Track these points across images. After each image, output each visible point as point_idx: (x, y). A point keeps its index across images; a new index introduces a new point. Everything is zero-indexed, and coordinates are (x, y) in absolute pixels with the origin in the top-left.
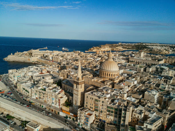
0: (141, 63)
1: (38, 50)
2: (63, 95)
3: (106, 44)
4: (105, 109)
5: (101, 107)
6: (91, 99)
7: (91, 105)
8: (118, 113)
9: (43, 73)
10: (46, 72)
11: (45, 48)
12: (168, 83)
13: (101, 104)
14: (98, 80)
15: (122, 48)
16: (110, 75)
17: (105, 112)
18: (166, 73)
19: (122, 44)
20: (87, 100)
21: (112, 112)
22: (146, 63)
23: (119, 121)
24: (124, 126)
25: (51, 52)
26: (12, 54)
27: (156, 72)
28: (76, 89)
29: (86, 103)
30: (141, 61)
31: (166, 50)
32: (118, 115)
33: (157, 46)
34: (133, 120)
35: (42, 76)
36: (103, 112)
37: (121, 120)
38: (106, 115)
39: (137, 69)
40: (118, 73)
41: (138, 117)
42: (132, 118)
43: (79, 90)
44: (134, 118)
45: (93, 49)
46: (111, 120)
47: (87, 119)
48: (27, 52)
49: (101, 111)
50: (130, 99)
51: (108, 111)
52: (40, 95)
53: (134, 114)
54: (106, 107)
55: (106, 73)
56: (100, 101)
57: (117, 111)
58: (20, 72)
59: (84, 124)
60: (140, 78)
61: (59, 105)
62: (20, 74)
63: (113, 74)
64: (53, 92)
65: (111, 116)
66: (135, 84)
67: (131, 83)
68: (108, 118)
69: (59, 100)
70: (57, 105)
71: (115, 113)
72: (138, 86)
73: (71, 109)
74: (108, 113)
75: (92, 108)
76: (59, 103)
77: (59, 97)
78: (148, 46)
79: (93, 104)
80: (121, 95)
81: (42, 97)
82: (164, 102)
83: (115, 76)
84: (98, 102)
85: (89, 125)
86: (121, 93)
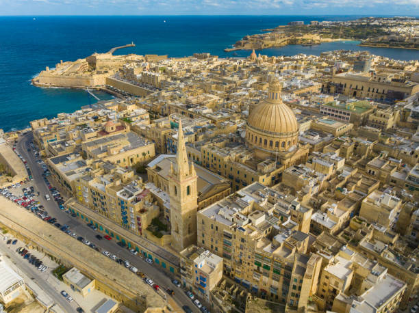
0: (362, 90)
1: (108, 56)
2: (146, 203)
3: (277, 26)
4: (249, 257)
5: (238, 251)
6: (212, 228)
7: (212, 240)
8: (282, 273)
9: (108, 133)
10: (115, 129)
11: (130, 45)
13: (239, 243)
14: (241, 157)
15: (318, 38)
16: (274, 144)
17: (249, 264)
19: (320, 24)
20: (203, 228)
21: (267, 267)
22: (375, 90)
23: (283, 290)
26: (47, 68)
27: (401, 124)
28: (175, 198)
29: (201, 235)
30: (364, 84)
32: (282, 277)
33: (410, 26)
34: (321, 288)
35: (105, 140)
36: (244, 264)
37: (289, 285)
38: (252, 272)
39: (348, 114)
40: (294, 138)
41: (336, 284)
42: (319, 283)
43: (182, 200)
44: (325, 284)
45: (244, 44)
46: (265, 284)
47: (203, 279)
48: (84, 60)
49: (238, 259)
50: (321, 216)
51: (256, 264)
52: (95, 199)
53: (324, 274)
54: (249, 254)
55: (263, 140)
56: (235, 238)
57: (281, 266)
58: (55, 131)
59: (195, 287)
60: (355, 148)
61: (140, 230)
62: (54, 134)
63: (282, 140)
64: (121, 197)
65: (266, 274)
66: (338, 169)
67: (329, 167)
68: (254, 278)
69: (139, 219)
70: (134, 228)
71: (274, 271)
72: (347, 174)
73: (168, 240)
74: (256, 267)
75: (216, 249)
76: (139, 224)
77: (137, 209)
78: (387, 27)
79: (219, 241)
80: (296, 214)
81: (100, 204)
82: (414, 229)
83: (287, 146)
84: (231, 238)
85: (208, 293)
86: (295, 207)
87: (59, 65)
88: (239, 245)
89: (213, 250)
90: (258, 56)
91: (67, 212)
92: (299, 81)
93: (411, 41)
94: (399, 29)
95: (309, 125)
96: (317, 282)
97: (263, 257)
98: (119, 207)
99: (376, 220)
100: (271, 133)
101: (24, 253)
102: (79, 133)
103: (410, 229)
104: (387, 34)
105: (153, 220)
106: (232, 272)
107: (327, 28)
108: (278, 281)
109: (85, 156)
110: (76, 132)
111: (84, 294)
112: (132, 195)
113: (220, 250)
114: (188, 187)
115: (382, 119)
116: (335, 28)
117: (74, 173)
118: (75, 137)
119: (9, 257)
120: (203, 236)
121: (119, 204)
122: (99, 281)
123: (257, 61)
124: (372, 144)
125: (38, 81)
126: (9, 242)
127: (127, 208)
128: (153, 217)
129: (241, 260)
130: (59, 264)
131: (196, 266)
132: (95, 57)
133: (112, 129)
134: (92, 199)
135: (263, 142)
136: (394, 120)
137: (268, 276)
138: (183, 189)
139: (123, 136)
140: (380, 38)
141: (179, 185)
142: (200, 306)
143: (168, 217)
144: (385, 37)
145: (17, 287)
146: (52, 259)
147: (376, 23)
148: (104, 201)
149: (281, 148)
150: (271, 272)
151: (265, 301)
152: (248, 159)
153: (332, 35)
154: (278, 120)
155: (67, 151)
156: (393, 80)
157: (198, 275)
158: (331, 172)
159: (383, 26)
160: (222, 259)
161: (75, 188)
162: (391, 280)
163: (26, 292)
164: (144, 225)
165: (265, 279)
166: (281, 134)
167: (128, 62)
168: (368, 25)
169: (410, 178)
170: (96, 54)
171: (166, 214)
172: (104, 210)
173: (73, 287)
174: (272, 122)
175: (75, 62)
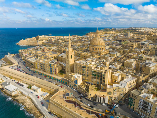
2: (58, 65)
4: (90, 73)
5: (87, 72)
6: (79, 66)
7: (79, 70)
8: (100, 76)
11: (50, 35)
12: (146, 54)
14: (88, 54)
15: (114, 33)
16: (98, 49)
17: (90, 76)
18: (146, 47)
20: (76, 67)
21: (95, 75)
22: (131, 41)
23: (100, 82)
24: (104, 85)
25: (54, 37)
26: (22, 39)
27: (138, 47)
28: (68, 59)
31: (153, 32)
33: (146, 29)
34: (112, 81)
35: (44, 53)
38: (91, 78)
39: (122, 45)
40: (104, 47)
41: (116, 78)
42: (111, 80)
43: (70, 59)
44: (113, 80)
45: (89, 34)
46: (95, 82)
47: (76, 81)
48: (35, 38)
49: (87, 75)
50: (112, 66)
51: (92, 75)
52: (41, 66)
53: (113, 76)
54: (90, 72)
55: (94, 48)
56: (86, 67)
57: (99, 74)
58: (27, 51)
59: (74, 85)
60: (123, 52)
61: (56, 73)
62: (27, 52)
63: (100, 48)
64: (51, 63)
65: (95, 78)
66: (118, 56)
67: (114, 54)
68: (92, 80)
69: (56, 69)
70: (54, 73)
71: (98, 76)
72: (120, 57)
73: (65, 75)
74: (92, 76)
75: (80, 73)
76: (56, 71)
77: (55, 67)
78: (137, 30)
79: (81, 70)
80: (104, 63)
81: (43, 67)
82: (140, 69)
83: (102, 50)
84: (84, 68)
85: (78, 86)
86: (104, 61)
87: (26, 39)
88: (87, 70)
89: (79, 73)
90: (93, 34)
91: (32, 72)
92: (107, 39)
93: (145, 33)
94: (141, 30)
95: (109, 47)
96: (111, 79)
97: (94, 72)
98: (49, 67)
99: (129, 66)
100: (97, 46)
101: (18, 83)
102: (35, 52)
103: (139, 69)
104: (137, 31)
105: (60, 71)
106: (85, 80)
107: (117, 30)
108: (99, 79)
109: (37, 57)
110: (34, 51)
111: (38, 92)
112: (54, 62)
113: (81, 73)
114: (72, 56)
115: (132, 45)
116: (120, 30)
117: (34, 61)
118: (34, 53)
119: (13, 84)
120: (76, 69)
121: (50, 66)
122: (43, 88)
123: (93, 36)
124: (128, 50)
125: (19, 44)
126: (13, 81)
127: (52, 66)
128: (60, 70)
129: (88, 75)
130: (29, 85)
131: (74, 77)
132: (38, 37)
133: (46, 50)
134: (40, 67)
135: (94, 49)
136: (136, 46)
137: (96, 79)
138: (70, 57)
139: (50, 52)
140: (135, 32)
141: (69, 55)
142: (75, 90)
143: (65, 69)
144: (137, 32)
145: (16, 90)
146: (27, 85)
147: (134, 29)
148: (44, 66)
149: (100, 51)
150: (97, 77)
151: (95, 86)
152: (90, 55)
153: (119, 32)
154: (99, 42)
155: (31, 56)
156: (137, 38)
157: (75, 81)
158: (115, 56)
159: (136, 29)
160: (82, 75)
161: (35, 65)
162: (132, 78)
163: (19, 92)
164: (57, 72)
165: (95, 80)
166: (100, 46)
167: (50, 38)
168: (131, 29)
169: (139, 57)
170: (39, 36)
171: (64, 68)
172: (44, 69)
173: (34, 90)
174: (97, 42)
175: (32, 38)
